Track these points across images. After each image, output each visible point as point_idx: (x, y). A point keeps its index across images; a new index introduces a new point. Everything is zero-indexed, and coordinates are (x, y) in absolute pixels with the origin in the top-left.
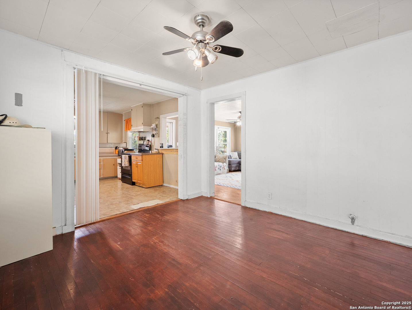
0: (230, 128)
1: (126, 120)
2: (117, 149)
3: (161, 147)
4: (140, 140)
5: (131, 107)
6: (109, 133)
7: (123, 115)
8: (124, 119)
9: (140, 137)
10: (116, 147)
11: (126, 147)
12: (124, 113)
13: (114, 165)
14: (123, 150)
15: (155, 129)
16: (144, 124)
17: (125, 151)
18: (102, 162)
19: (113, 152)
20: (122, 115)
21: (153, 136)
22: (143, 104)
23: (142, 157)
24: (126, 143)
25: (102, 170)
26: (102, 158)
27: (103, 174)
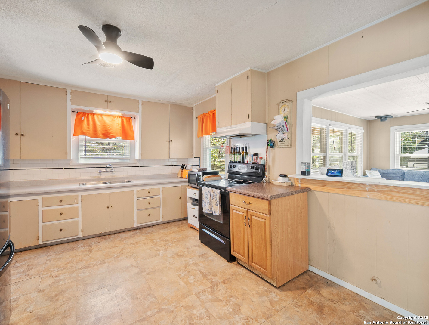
0: (363, 128)
1: (200, 116)
2: (183, 169)
3: (303, 173)
4: (231, 153)
5: (216, 85)
6: (171, 141)
7: (194, 109)
8: (195, 115)
9: (232, 148)
10: (183, 166)
11: (200, 166)
12: (194, 105)
13: (180, 198)
14: (200, 174)
15: (283, 126)
16: (253, 118)
17: (203, 176)
18: (161, 193)
19: (178, 174)
20: (191, 109)
21: (271, 144)
22: (251, 70)
23: (270, 204)
24: (199, 157)
25: (161, 209)
26: (161, 187)
27: (162, 216)
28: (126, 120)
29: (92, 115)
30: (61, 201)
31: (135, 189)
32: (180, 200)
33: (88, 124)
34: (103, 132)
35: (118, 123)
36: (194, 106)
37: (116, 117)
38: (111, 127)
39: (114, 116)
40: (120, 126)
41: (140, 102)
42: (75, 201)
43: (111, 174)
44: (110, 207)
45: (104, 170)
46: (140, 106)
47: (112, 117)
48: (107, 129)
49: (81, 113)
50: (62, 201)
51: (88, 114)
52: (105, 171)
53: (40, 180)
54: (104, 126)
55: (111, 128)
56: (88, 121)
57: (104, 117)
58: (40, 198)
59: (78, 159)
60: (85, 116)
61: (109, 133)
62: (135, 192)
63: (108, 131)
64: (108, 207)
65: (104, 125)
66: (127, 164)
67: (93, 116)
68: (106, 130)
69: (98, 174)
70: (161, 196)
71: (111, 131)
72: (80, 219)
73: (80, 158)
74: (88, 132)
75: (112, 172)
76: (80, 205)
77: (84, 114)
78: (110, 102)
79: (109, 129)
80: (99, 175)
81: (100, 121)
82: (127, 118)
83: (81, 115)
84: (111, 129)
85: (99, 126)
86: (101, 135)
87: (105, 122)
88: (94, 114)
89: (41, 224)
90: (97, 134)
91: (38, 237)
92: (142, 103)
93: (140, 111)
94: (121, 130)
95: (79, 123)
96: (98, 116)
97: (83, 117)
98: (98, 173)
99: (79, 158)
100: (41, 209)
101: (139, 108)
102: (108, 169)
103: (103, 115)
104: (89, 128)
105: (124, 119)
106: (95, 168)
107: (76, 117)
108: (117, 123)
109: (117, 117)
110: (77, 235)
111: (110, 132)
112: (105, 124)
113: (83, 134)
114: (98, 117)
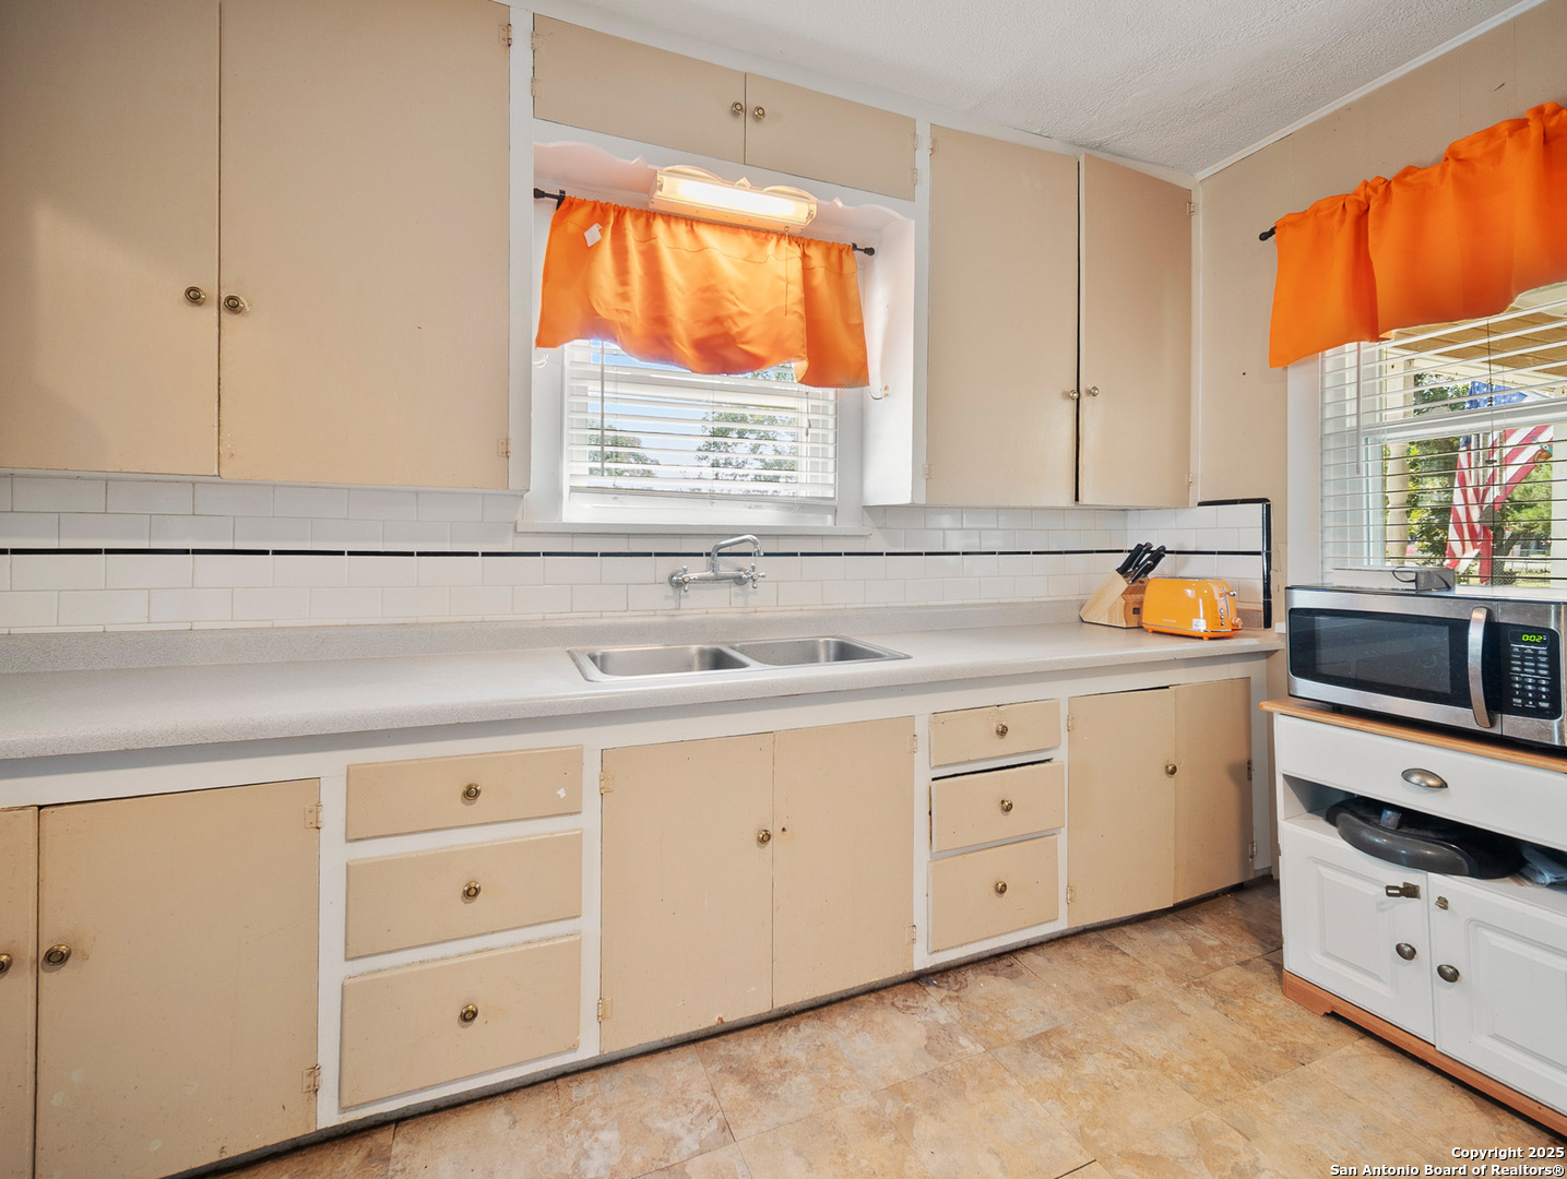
6: (1090, 393)
7: (1199, 198)
8: (1202, 239)
11: (1270, 554)
18: (1064, 737)
24: (1264, 501)
25: (1062, 838)
26: (1063, 691)
27: (1070, 889)
28: (827, 256)
29: (642, 220)
30: (471, 794)
31: (920, 708)
32: (1171, 780)
33: (622, 272)
34: (701, 333)
35: (783, 274)
36: (1197, 179)
37: (775, 239)
38: (742, 302)
39: (761, 232)
40: (796, 291)
41: (923, 132)
42: (562, 793)
43: (736, 595)
44: (775, 831)
45: (696, 569)
46: (923, 159)
47: (747, 239)
48: (722, 313)
49: (583, 203)
50: (478, 792)
51: (620, 212)
52: (710, 574)
53: (345, 622)
54: (709, 293)
55: (744, 308)
56: (620, 254)
57: (708, 235)
58: (329, 767)
59: (559, 495)
60: (603, 223)
61: (729, 340)
62: (921, 728)
63: (729, 323)
64: (765, 838)
65: (706, 289)
66: (822, 536)
67: (648, 225)
68: (717, 320)
69: (667, 598)
70: (1061, 756)
71: (743, 324)
72: (589, 924)
73: (574, 489)
74: (625, 318)
75: (739, 581)
76: (589, 821)
77: (598, 210)
78: (759, 114)
79: (734, 309)
80: (672, 604)
81: (683, 265)
82: (828, 248)
83: (579, 216)
84: (742, 314)
85: (679, 294)
86: (688, 352)
87: (710, 269)
88: (648, 216)
89: (333, 971)
90: (669, 338)
91: (315, 1070)
92: (934, 141)
93: (923, 191)
94: (801, 317)
95: (569, 262)
96: (673, 225)
97: (595, 228)
98: (669, 590)
99: (566, 491)
100: (335, 855)
101: (914, 169)
102: (727, 567)
103: (699, 221)
104: (625, 297)
105: (816, 255)
106: (650, 554)
107: (554, 227)
108: (780, 278)
109: (781, 235)
110: (574, 1048)
111: (741, 334)
112: (713, 282)
113: (596, 326)
114: (673, 236)
